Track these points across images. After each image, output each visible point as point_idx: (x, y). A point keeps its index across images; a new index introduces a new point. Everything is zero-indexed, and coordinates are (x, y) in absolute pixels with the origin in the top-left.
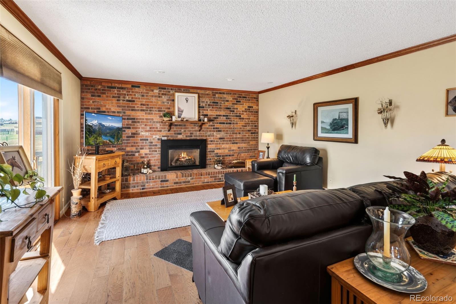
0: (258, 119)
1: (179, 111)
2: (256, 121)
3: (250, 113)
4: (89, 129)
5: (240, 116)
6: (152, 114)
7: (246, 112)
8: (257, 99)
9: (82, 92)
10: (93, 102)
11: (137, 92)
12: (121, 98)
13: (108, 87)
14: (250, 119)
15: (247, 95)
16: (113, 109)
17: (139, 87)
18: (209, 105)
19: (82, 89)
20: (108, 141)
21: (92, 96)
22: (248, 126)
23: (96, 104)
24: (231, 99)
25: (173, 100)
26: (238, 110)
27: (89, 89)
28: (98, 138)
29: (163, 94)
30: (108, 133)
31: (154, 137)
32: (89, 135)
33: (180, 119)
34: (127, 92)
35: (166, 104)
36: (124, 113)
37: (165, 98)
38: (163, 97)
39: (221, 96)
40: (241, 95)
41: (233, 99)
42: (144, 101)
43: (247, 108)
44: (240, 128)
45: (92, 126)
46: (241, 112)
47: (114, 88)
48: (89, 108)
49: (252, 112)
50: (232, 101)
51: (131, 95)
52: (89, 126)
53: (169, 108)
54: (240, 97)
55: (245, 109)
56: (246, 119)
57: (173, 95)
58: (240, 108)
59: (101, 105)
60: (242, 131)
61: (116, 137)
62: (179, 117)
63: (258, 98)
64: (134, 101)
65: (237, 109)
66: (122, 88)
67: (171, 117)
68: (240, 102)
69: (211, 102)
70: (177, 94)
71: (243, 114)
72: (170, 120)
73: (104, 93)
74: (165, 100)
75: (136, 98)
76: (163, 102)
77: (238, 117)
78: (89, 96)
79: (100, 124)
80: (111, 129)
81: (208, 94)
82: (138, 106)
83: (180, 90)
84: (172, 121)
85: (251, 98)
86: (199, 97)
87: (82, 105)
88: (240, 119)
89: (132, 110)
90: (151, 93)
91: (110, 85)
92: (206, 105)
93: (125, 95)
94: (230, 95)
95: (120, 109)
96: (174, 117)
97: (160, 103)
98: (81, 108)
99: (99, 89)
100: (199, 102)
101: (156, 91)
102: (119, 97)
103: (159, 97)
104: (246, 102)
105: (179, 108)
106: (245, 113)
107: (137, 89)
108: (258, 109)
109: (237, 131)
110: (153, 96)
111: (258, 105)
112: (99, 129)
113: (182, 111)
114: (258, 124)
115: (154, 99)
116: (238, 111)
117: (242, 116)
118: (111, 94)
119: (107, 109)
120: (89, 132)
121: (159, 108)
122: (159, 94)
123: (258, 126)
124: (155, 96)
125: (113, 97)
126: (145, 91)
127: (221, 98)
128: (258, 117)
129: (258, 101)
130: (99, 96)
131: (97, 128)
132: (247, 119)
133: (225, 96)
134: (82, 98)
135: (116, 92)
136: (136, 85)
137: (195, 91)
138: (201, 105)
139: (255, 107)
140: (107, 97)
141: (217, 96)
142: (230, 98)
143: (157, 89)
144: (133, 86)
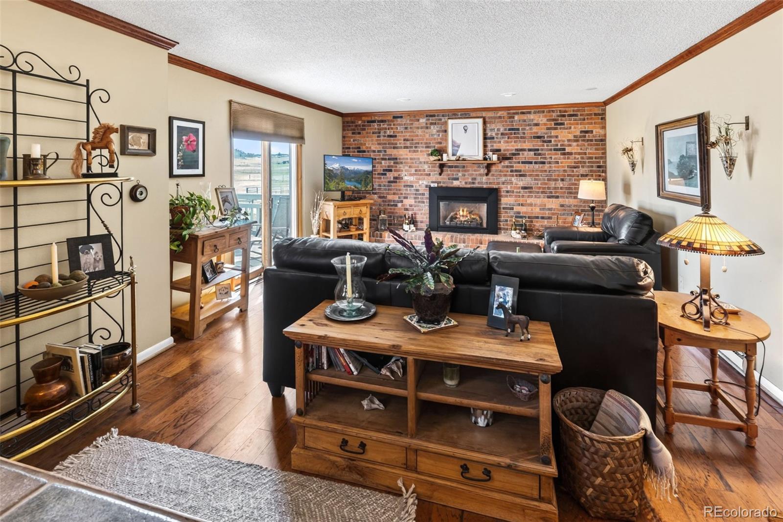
0: (605, 153)
1: (453, 146)
2: (601, 158)
3: (586, 144)
4: (329, 174)
5: (564, 149)
6: (418, 151)
7: (577, 141)
8: (602, 116)
9: (344, 130)
10: (354, 140)
11: (399, 125)
12: (382, 134)
13: (368, 122)
14: (585, 154)
15: (578, 111)
16: (373, 148)
17: (401, 117)
18: (502, 134)
19: (343, 127)
20: (352, 187)
21: (353, 133)
22: (583, 167)
23: (356, 142)
24: (544, 120)
25: (446, 131)
26: (559, 139)
27: (350, 126)
28: (341, 183)
29: (431, 124)
30: (353, 178)
31: (421, 182)
32: (329, 180)
33: (454, 158)
34: (388, 125)
35: (435, 136)
36: (385, 151)
37: (434, 129)
38: (432, 127)
39: (525, 117)
40: (565, 111)
41: (548, 120)
42: (407, 135)
43: (578, 133)
44: (565, 171)
45: (332, 170)
46: (566, 143)
47: (374, 122)
48: (349, 148)
49: (591, 140)
50: (545, 124)
51: (392, 128)
52: (329, 170)
53: (440, 143)
54: (564, 116)
55: (575, 136)
56: (576, 153)
57: (446, 123)
58: (563, 135)
59: (361, 144)
60: (568, 175)
61: (363, 183)
62: (453, 155)
63: (604, 114)
64: (396, 136)
65: (557, 137)
66: (382, 121)
67: (442, 156)
68: (563, 124)
69: (505, 130)
70: (450, 122)
71: (570, 145)
72: (439, 160)
73: (364, 129)
74: (434, 132)
75: (399, 132)
76: (432, 135)
77: (559, 152)
78: (350, 134)
79: (342, 167)
80: (356, 173)
81: (500, 117)
82: (400, 142)
83: (455, 114)
84: (442, 160)
85: (588, 115)
86: (485, 123)
87: (344, 144)
88: (564, 154)
89: (394, 148)
90: (416, 124)
91: (369, 119)
92: (497, 134)
93: (386, 129)
94: (541, 115)
95: (380, 148)
96: (445, 156)
97: (427, 136)
98: (343, 148)
99: (359, 125)
100: (485, 130)
101: (423, 121)
102: (379, 133)
103: (427, 128)
104: (577, 124)
105: (453, 142)
106: (575, 144)
107: (399, 120)
108: (605, 135)
109: (558, 176)
110: (418, 128)
111: (604, 128)
112: (341, 173)
113: (458, 146)
114: (605, 162)
115: (420, 132)
116: (559, 141)
117: (568, 150)
118: (371, 129)
119: (367, 148)
120: (329, 176)
121: (426, 143)
122: (426, 124)
123: (606, 167)
124: (422, 128)
125: (373, 133)
126: (408, 122)
127: (525, 121)
128: (605, 149)
129: (604, 119)
130: (359, 133)
131: (338, 172)
132: (579, 154)
133: (532, 116)
134: (344, 137)
135: (376, 126)
136: (397, 116)
137: (479, 114)
138: (489, 134)
139: (597, 131)
140: (367, 133)
141: (516, 117)
142: (541, 119)
143: (423, 118)
144: (394, 117)
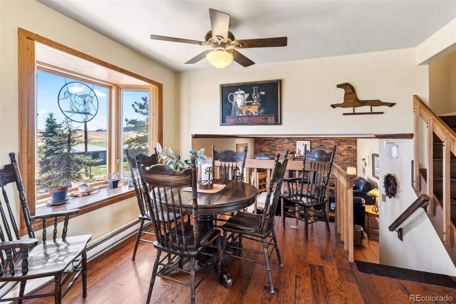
0: (356, 156)
1: (298, 151)
2: (355, 157)
3: (349, 152)
5: (341, 154)
7: (346, 151)
8: (356, 142)
9: (255, 143)
10: (259, 147)
11: (277, 142)
12: (270, 145)
13: (265, 140)
14: (349, 156)
15: (347, 139)
16: (267, 150)
17: (278, 139)
18: (317, 147)
19: (255, 142)
21: (259, 144)
22: (348, 160)
24: (334, 143)
25: (296, 145)
26: (339, 149)
27: (257, 141)
29: (290, 142)
33: (299, 155)
35: (291, 147)
36: (271, 152)
37: (291, 144)
39: (326, 141)
40: (342, 140)
41: (335, 142)
42: (280, 146)
43: (346, 148)
44: (341, 162)
46: (342, 151)
47: (267, 140)
49: (352, 151)
50: (334, 144)
51: (274, 143)
53: (293, 149)
54: (341, 141)
55: (345, 149)
56: (345, 155)
57: (296, 142)
58: (341, 148)
59: (262, 149)
60: (342, 163)
62: (299, 154)
63: (356, 141)
64: (276, 146)
65: (338, 149)
66: (270, 140)
67: (294, 154)
68: (341, 144)
69: (319, 145)
70: (297, 142)
71: (343, 152)
72: (293, 156)
73: (263, 143)
77: (339, 155)
78: (257, 145)
81: (317, 141)
82: (277, 148)
83: (299, 139)
84: (294, 156)
85: (350, 141)
86: (311, 142)
87: (255, 149)
88: (341, 155)
89: (275, 151)
90: (284, 142)
91: (265, 139)
92: (315, 147)
93: (272, 143)
94: (332, 141)
95: (270, 150)
96: (295, 154)
97: (288, 146)
98: (255, 150)
99: (261, 142)
100: (311, 145)
101: (286, 141)
103: (288, 143)
104: (346, 144)
105: (298, 149)
106: (345, 152)
107: (277, 140)
108: (357, 149)
109: (339, 163)
111: (356, 146)
113: (301, 151)
114: (356, 159)
115: (285, 145)
116: (339, 150)
117: (342, 154)
118: (266, 143)
119: (264, 150)
123: (357, 161)
124: (286, 143)
125: (267, 145)
126: (281, 141)
127: (326, 142)
128: (356, 154)
129: (356, 143)
130: (261, 144)
132: (347, 155)
133: (329, 141)
134: (255, 146)
135: (268, 142)
137: (309, 139)
138: (312, 147)
139: (354, 147)
140: (264, 145)
141: (323, 141)
142: (333, 142)
143: (287, 139)
144: (275, 139)
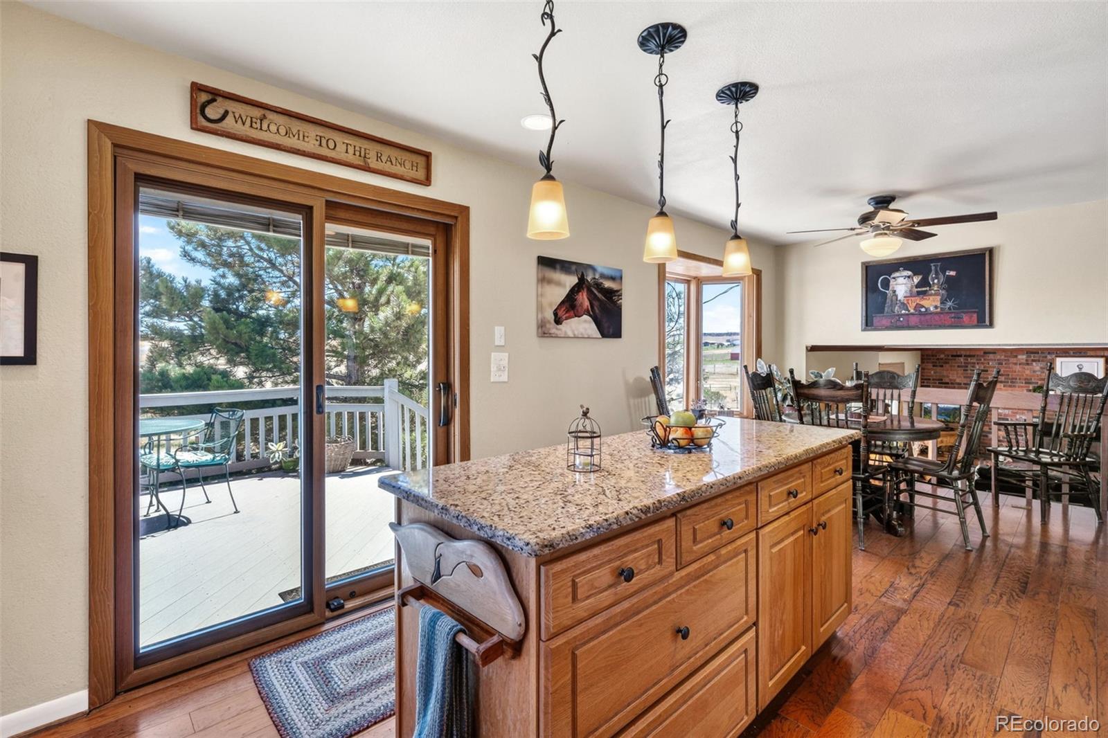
6: (1014, 386)
9: (922, 362)
10: (934, 373)
11: (992, 360)
12: (970, 368)
13: (952, 356)
17: (995, 353)
19: (922, 359)
21: (934, 366)
23: (937, 374)
27: (930, 359)
29: (1033, 361)
31: (1018, 417)
34: (977, 360)
35: (1039, 373)
37: (1037, 367)
38: (1034, 364)
42: (1002, 371)
47: (961, 356)
48: (930, 379)
51: (983, 363)
57: (1053, 361)
59: (944, 376)
64: (987, 371)
66: (970, 356)
70: (1059, 360)
73: (947, 363)
74: (1038, 368)
75: (991, 367)
76: (1034, 371)
78: (930, 366)
83: (1065, 353)
87: (923, 376)
90: (1013, 360)
93: (975, 363)
95: (967, 381)
97: (1028, 372)
99: (942, 359)
101: (1022, 358)
102: (967, 367)
103: (1028, 364)
107: (991, 356)
110: (1016, 364)
115: (1018, 368)
118: (956, 363)
119: (951, 380)
121: (1025, 379)
122: (1027, 360)
124: (1020, 364)
125: (958, 366)
126: (1003, 357)
130: (942, 366)
134: (922, 369)
135: (962, 360)
136: (989, 352)
137: (1100, 353)
140: (951, 366)
143: (1023, 354)
144: (985, 353)
